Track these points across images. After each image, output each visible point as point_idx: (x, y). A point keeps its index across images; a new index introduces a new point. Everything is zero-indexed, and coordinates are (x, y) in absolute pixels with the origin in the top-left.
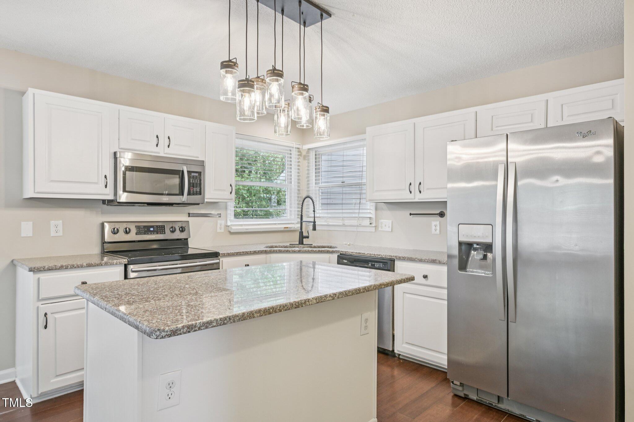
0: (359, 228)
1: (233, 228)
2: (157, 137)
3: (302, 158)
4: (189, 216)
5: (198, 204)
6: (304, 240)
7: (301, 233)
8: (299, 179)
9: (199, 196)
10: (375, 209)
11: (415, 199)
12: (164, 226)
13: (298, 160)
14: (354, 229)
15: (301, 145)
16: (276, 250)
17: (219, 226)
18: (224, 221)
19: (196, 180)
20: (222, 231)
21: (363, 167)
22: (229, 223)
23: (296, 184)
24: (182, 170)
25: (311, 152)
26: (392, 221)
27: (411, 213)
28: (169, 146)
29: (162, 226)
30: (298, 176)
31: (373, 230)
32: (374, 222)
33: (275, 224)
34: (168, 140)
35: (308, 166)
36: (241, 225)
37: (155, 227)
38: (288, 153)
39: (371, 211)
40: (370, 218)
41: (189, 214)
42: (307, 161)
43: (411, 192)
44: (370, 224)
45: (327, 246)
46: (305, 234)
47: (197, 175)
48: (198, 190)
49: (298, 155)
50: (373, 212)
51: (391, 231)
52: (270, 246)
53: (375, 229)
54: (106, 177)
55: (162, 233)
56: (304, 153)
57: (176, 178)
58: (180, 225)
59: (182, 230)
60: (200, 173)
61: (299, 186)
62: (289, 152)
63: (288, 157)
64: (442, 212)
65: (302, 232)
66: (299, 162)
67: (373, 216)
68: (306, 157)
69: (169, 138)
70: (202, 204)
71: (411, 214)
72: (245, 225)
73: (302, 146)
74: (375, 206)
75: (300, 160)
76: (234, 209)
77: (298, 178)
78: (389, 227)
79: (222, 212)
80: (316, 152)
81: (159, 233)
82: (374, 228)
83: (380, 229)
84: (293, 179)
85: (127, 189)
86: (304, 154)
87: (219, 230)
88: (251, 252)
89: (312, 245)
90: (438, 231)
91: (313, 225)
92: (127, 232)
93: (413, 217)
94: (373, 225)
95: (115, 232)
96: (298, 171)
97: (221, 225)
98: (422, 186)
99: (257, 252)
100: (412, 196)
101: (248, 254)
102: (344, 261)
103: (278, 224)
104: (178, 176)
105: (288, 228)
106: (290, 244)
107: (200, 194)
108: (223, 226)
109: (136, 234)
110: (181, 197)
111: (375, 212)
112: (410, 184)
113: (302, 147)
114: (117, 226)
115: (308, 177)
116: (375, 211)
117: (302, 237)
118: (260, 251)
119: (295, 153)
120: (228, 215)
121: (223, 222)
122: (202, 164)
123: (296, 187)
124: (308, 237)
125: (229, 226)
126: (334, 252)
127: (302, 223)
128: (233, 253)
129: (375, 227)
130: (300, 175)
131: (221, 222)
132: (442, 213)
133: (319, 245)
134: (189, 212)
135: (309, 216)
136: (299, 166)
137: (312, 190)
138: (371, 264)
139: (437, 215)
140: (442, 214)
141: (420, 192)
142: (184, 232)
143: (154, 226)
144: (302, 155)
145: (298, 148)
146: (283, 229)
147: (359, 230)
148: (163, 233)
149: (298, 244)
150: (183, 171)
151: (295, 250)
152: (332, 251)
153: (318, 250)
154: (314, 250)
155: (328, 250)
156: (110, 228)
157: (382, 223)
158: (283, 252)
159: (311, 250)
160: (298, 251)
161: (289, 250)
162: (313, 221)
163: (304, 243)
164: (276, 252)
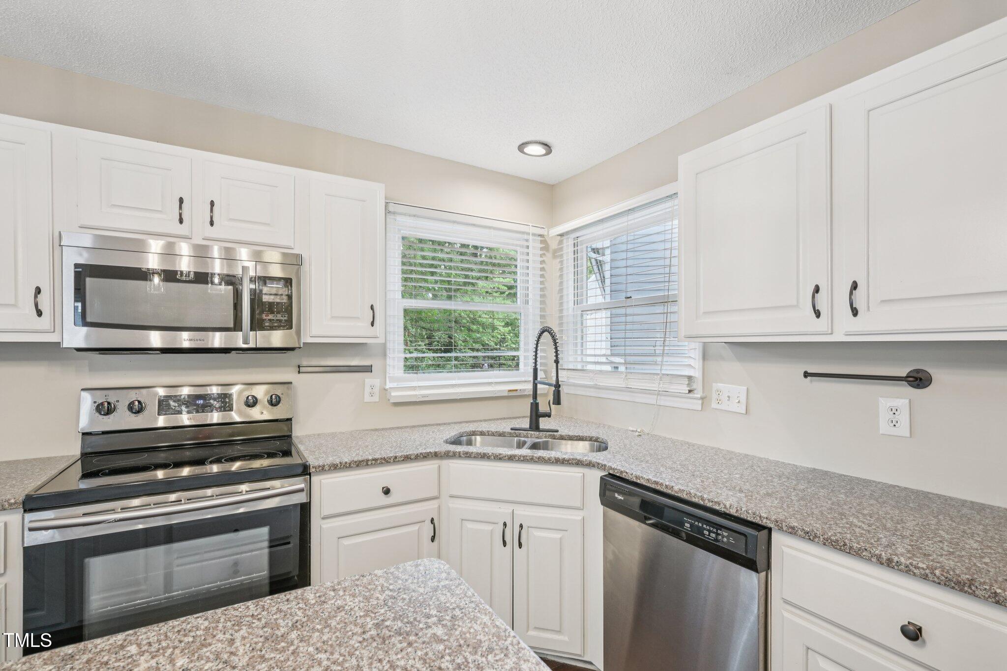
0: (663, 398)
1: (393, 394)
2: (182, 201)
3: (549, 255)
4: (299, 372)
6: (542, 419)
7: (535, 406)
8: (542, 296)
9: (286, 332)
10: (701, 357)
11: (832, 334)
12: (231, 394)
13: (542, 259)
14: (652, 400)
15: (546, 229)
16: (460, 453)
17: (367, 390)
18: (379, 380)
20: (376, 398)
21: (672, 259)
22: (389, 385)
23: (538, 305)
25: (566, 240)
26: (748, 388)
27: (809, 371)
28: (212, 222)
29: (225, 394)
30: (542, 290)
31: (697, 405)
32: (698, 386)
33: (490, 384)
35: (561, 269)
36: (414, 388)
38: (522, 246)
39: (692, 362)
40: (690, 378)
41: (299, 367)
42: (559, 260)
43: (818, 314)
44: (690, 391)
45: (589, 437)
46: (543, 408)
48: (284, 319)
49: (542, 249)
50: (697, 363)
51: (744, 412)
52: (470, 432)
53: (702, 404)
54: (38, 290)
55: (225, 409)
56: (553, 245)
58: (271, 390)
59: (275, 400)
60: (288, 281)
61: (542, 310)
62: (526, 244)
63: (522, 253)
64: (918, 371)
65: (537, 405)
66: (542, 262)
67: (696, 373)
68: (557, 254)
69: (211, 204)
71: (806, 375)
72: (421, 388)
73: (548, 232)
74: (701, 349)
75: (544, 258)
76: (403, 356)
77: (542, 293)
78: (739, 402)
79: (376, 363)
81: (220, 409)
82: (700, 402)
83: (714, 405)
84: (530, 296)
85: (89, 320)
86: (553, 248)
87: (367, 398)
88: (396, 457)
89: (557, 431)
90: (903, 429)
91: (555, 391)
92: (137, 409)
93: (811, 381)
94: (698, 394)
95: (105, 409)
96: (542, 279)
97: (372, 388)
98: (859, 293)
99: (412, 457)
100: (822, 324)
101: (387, 462)
102: (616, 495)
103: (496, 383)
105: (517, 390)
107: (289, 327)
108: (377, 390)
109: (160, 414)
110: (239, 334)
111: (701, 366)
112: (817, 290)
114: (112, 397)
115: (561, 291)
116: (701, 361)
117: (536, 415)
118: (421, 454)
119: (535, 246)
120: (389, 367)
121: (377, 382)
122: (298, 260)
123: (538, 312)
124: (548, 415)
125: (386, 390)
126: (594, 466)
127: (536, 384)
128: (346, 463)
129: (702, 398)
130: (545, 288)
131: (372, 381)
132: (920, 375)
133: (571, 434)
134: (299, 364)
135: (564, 368)
136: (542, 269)
137: (567, 316)
138: (692, 525)
139: (904, 382)
140: (921, 379)
141: (855, 312)
142: (282, 407)
143: (206, 395)
144: (551, 250)
145: (540, 235)
146: (506, 394)
147: (662, 403)
148: (227, 409)
149: (528, 426)
151: (502, 456)
152: (589, 462)
153: (555, 459)
154: (546, 459)
155: (579, 461)
156: (95, 402)
157: (719, 392)
158: (475, 457)
159: (539, 458)
160: (507, 457)
161: (488, 454)
162: (554, 383)
163: (542, 426)
164: (460, 456)
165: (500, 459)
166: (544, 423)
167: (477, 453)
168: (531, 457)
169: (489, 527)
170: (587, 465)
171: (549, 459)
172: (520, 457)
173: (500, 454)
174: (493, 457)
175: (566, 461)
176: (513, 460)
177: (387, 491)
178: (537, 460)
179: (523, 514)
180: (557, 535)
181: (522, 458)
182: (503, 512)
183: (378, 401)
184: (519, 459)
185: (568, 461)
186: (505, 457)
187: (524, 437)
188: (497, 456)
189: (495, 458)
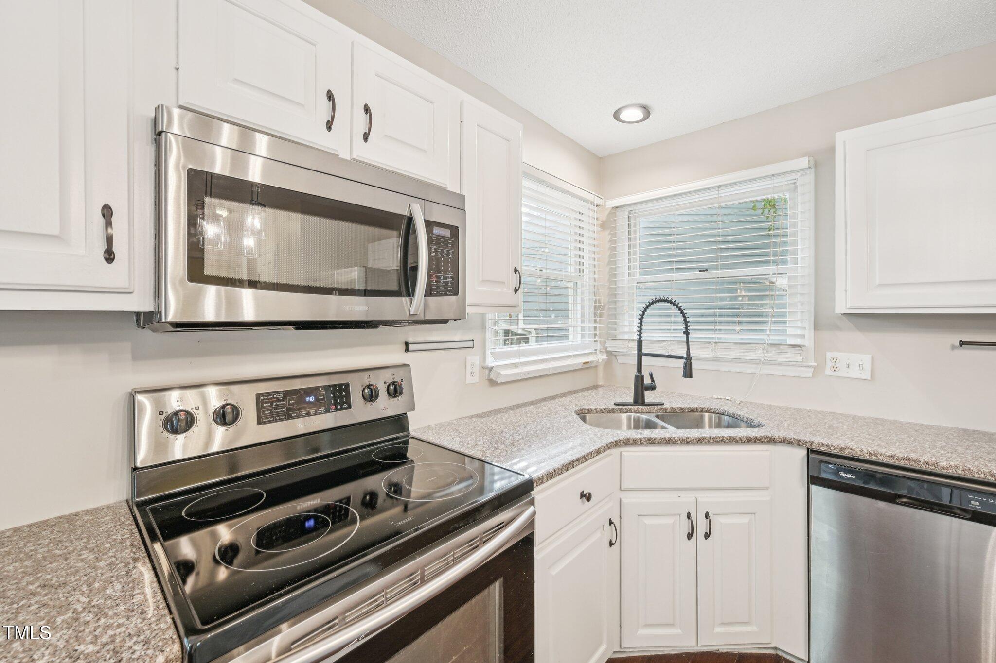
0: (765, 366)
1: (500, 371)
2: (330, 96)
4: (407, 350)
5: (445, 322)
6: (647, 393)
7: (639, 379)
9: (453, 298)
10: (813, 327)
12: (347, 385)
15: (603, 201)
17: (469, 368)
18: (478, 357)
19: (445, 251)
20: (476, 379)
22: (490, 362)
24: (406, 213)
25: (619, 212)
26: (872, 358)
27: (967, 341)
28: (366, 137)
29: (340, 385)
31: (808, 372)
32: (808, 355)
33: (569, 357)
34: (364, 117)
37: (321, 390)
39: (801, 332)
40: (799, 347)
41: (407, 344)
44: (800, 360)
46: (647, 381)
47: (447, 233)
48: (450, 280)
50: (809, 333)
51: (868, 378)
53: (814, 372)
54: (107, 212)
55: (341, 406)
57: (392, 237)
58: (389, 376)
59: (395, 390)
60: (454, 230)
65: (641, 378)
67: (807, 342)
69: (367, 110)
70: (455, 320)
71: (963, 343)
72: (521, 363)
73: (605, 202)
74: (812, 320)
78: (862, 369)
79: (476, 336)
80: (630, 212)
81: (333, 407)
83: (829, 372)
87: (469, 380)
88: (592, 454)
89: (663, 404)
91: (685, 364)
93: (969, 350)
94: (808, 363)
95: (177, 425)
97: (473, 366)
101: (586, 460)
103: (574, 356)
104: (395, 233)
105: (588, 363)
106: (616, 404)
107: (456, 292)
108: (477, 370)
109: (260, 423)
110: (405, 300)
111: (812, 334)
113: (605, 204)
115: (614, 262)
116: (813, 331)
117: (641, 388)
118: (607, 445)
120: (487, 341)
121: (477, 360)
122: (458, 203)
124: (653, 388)
125: (490, 369)
126: (790, 443)
128: (559, 469)
131: (474, 358)
134: (409, 341)
135: (618, 338)
138: (982, 503)
142: (400, 398)
143: (317, 388)
145: (599, 206)
146: (581, 366)
147: (764, 372)
148: (345, 406)
149: (631, 400)
150: (410, 220)
151: (689, 439)
152: (784, 439)
153: (747, 439)
154: (738, 439)
155: (771, 438)
156: (161, 413)
157: (835, 360)
158: (658, 443)
159: (729, 439)
160: (695, 441)
161: (674, 438)
162: (685, 355)
163: (647, 400)
164: (641, 444)
165: (688, 443)
166: (649, 396)
167: (661, 439)
168: (721, 439)
169: (669, 521)
170: (780, 442)
171: (741, 439)
172: (709, 440)
173: (687, 438)
174: (679, 442)
175: (758, 439)
176: (702, 443)
177: (586, 496)
178: (727, 441)
179: (708, 501)
180: (745, 520)
181: (712, 441)
182: (686, 501)
183: (477, 381)
184: (708, 441)
185: (760, 439)
186: (693, 440)
187: (635, 412)
188: (684, 440)
189: (681, 443)
